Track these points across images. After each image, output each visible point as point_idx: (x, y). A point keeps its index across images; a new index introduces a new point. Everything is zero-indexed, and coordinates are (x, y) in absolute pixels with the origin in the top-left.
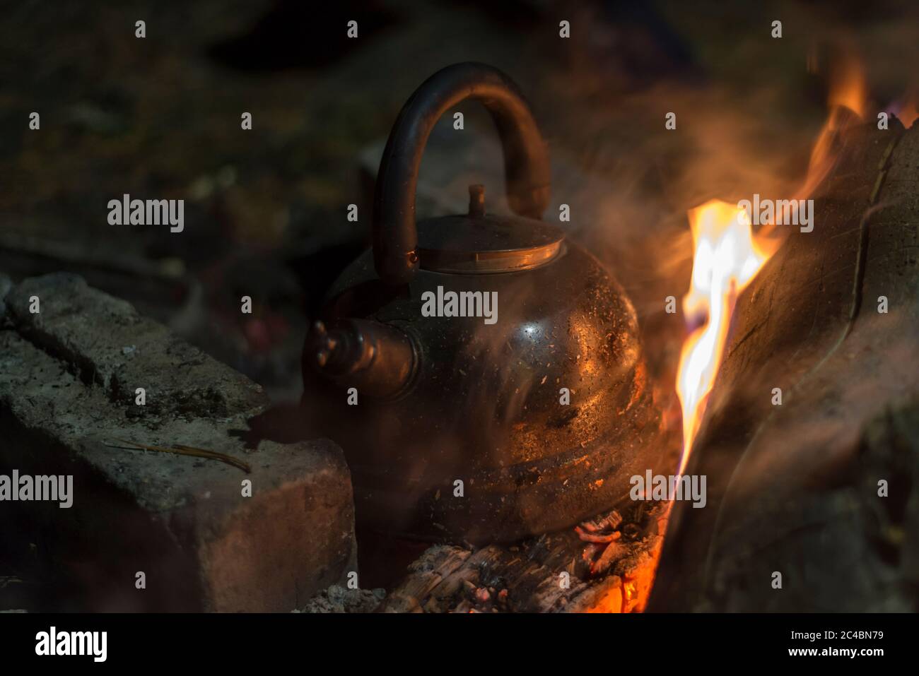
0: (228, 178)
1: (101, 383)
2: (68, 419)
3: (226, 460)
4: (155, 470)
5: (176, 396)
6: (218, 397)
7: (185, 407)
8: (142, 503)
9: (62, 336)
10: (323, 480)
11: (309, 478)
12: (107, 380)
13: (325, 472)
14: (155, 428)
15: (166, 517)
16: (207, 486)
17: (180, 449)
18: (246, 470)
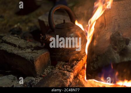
1: (17, 46)
2: (14, 51)
3: (35, 53)
4: (27, 55)
5: (27, 47)
6: (32, 46)
7: (28, 48)
8: (26, 59)
9: (11, 42)
10: (47, 53)
11: (45, 53)
12: (18, 46)
13: (47, 52)
14: (25, 50)
15: (30, 60)
16: (33, 56)
17: (29, 52)
18: (38, 53)
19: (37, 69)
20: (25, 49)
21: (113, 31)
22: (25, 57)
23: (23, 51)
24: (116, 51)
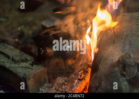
0: (23, 27)
1: (10, 58)
2: (6, 64)
3: (29, 68)
4: (20, 70)
5: (21, 60)
6: (27, 59)
7: (23, 61)
8: (18, 75)
9: (4, 52)
11: (41, 70)
13: (43, 69)
14: (19, 64)
15: (22, 77)
16: (27, 72)
17: (23, 67)
18: (32, 69)
19: (30, 88)
20: (19, 62)
21: (123, 50)
22: (16, 73)
23: (17, 65)
24: (124, 79)
